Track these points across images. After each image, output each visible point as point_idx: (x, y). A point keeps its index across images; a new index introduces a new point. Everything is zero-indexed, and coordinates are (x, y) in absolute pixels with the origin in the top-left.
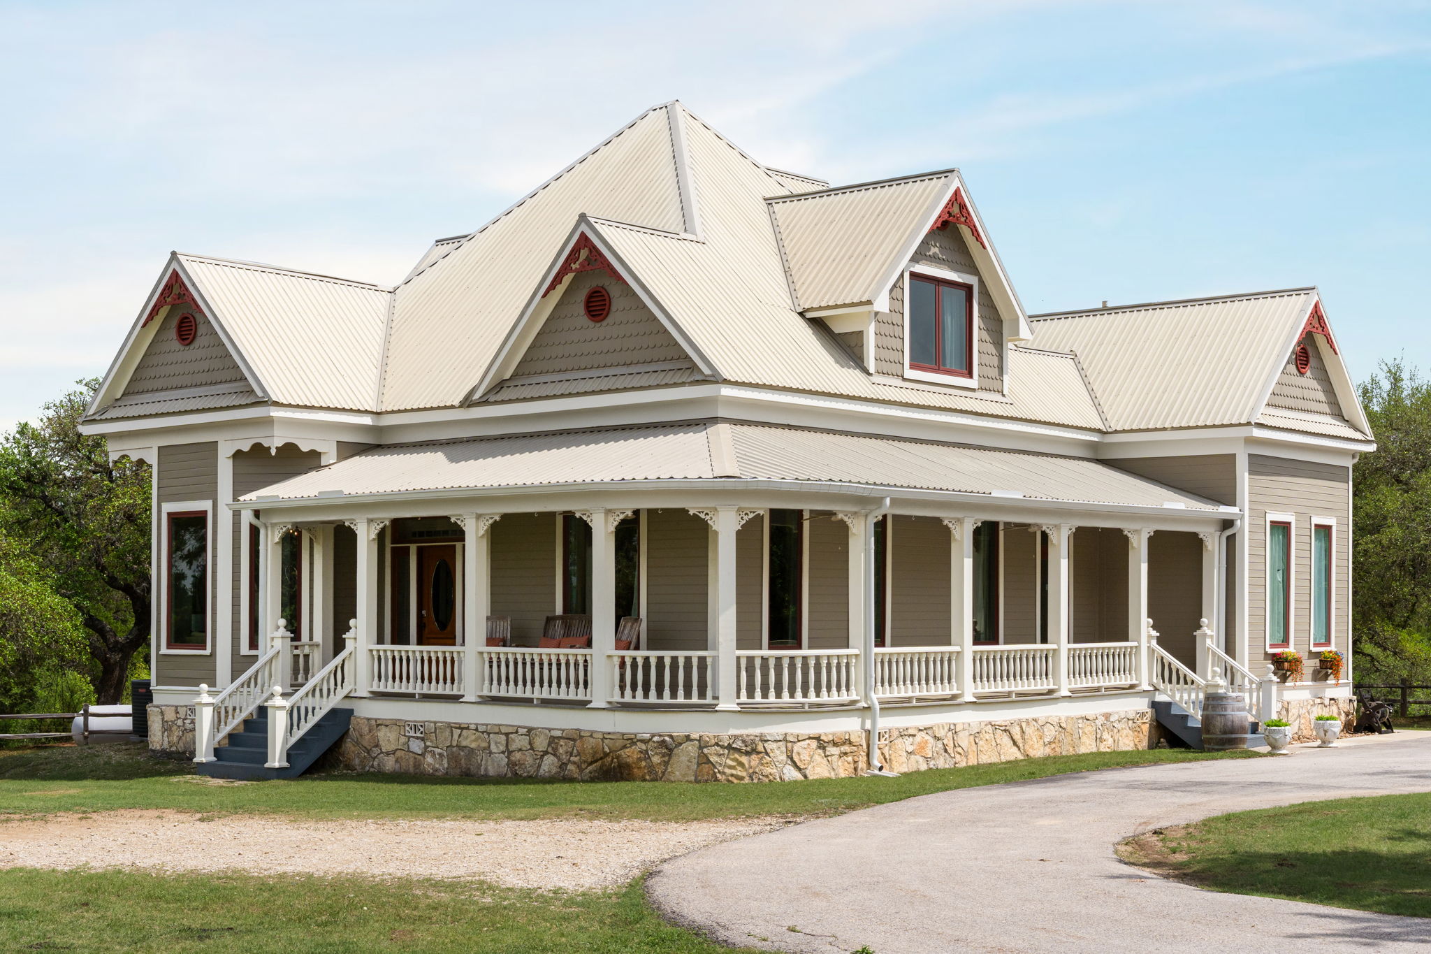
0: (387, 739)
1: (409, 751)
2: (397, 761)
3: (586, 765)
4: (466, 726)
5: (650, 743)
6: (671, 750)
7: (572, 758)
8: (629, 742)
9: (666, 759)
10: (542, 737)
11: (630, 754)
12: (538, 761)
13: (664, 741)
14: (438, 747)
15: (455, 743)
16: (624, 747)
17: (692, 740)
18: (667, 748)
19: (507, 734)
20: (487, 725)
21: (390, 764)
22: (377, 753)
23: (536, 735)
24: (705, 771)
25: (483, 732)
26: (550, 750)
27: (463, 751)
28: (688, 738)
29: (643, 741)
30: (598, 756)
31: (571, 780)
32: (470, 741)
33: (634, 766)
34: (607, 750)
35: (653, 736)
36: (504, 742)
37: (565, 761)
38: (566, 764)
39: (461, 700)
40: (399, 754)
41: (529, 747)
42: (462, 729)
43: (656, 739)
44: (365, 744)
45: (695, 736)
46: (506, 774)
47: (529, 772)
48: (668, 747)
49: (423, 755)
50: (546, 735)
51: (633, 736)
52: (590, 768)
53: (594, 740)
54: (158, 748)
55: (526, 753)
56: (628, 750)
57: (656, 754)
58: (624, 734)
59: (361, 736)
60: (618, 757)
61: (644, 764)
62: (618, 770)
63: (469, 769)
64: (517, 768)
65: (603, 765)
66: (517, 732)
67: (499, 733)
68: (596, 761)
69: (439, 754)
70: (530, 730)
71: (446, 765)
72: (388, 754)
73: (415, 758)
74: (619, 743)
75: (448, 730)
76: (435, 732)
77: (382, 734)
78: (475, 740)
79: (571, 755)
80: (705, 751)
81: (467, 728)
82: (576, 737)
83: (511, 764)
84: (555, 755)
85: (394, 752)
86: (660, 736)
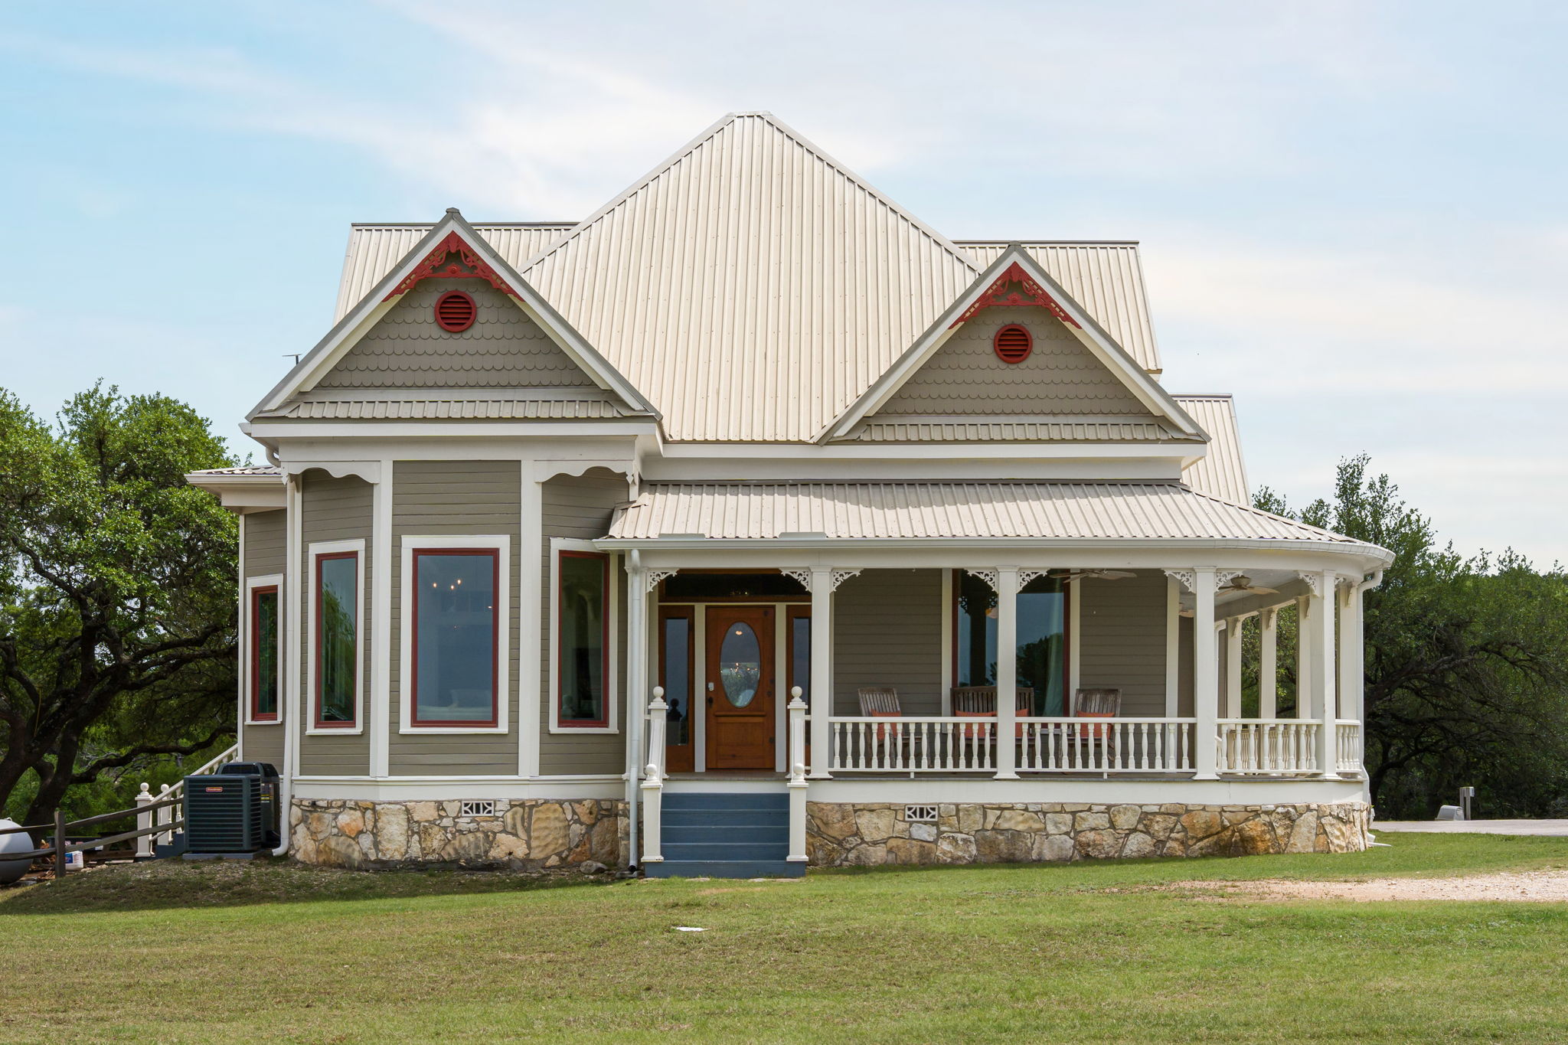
0: (872, 827)
1: (911, 838)
2: (890, 851)
3: (1194, 841)
4: (1010, 806)
5: (1274, 815)
6: (1293, 821)
7: (1172, 835)
8: (1253, 814)
9: (1289, 830)
10: (1129, 814)
11: (1253, 828)
12: (1121, 841)
13: (1288, 812)
14: (961, 833)
15: (989, 826)
16: (1247, 820)
17: (1311, 810)
18: (1290, 820)
19: (1074, 813)
20: (1041, 804)
21: (879, 854)
22: (855, 843)
23: (1119, 812)
24: (1322, 841)
25: (1036, 813)
26: (1140, 827)
27: (1002, 834)
28: (1308, 809)
29: (1268, 813)
30: (1214, 830)
31: (1171, 858)
32: (1014, 822)
33: (1258, 839)
34: (1227, 823)
35: (1277, 807)
36: (1070, 823)
37: (1162, 838)
38: (1163, 842)
39: (995, 777)
40: (893, 843)
41: (1108, 825)
42: (1002, 809)
43: (1280, 810)
44: (836, 834)
45: (1314, 806)
46: (1071, 857)
47: (1108, 853)
48: (1290, 818)
49: (935, 842)
50: (1135, 810)
51: (1258, 808)
52: (1201, 844)
53: (1208, 814)
54: (398, 857)
55: (1103, 832)
56: (1251, 822)
57: (1281, 825)
58: (1246, 807)
59: (826, 824)
60: (1240, 831)
61: (1268, 836)
62: (1240, 844)
63: (1013, 854)
64: (1090, 849)
65: (1220, 840)
66: (1090, 809)
67: (1063, 811)
68: (1211, 835)
69: (963, 840)
70: (1109, 807)
71: (974, 852)
72: (875, 843)
73: (921, 846)
74: (1241, 816)
75: (980, 812)
76: (957, 814)
77: (864, 821)
78: (1025, 821)
79: (1172, 831)
80: (1323, 821)
81: (1012, 808)
82: (1180, 811)
83: (1080, 846)
84: (1147, 832)
85: (885, 842)
86: (1284, 806)
